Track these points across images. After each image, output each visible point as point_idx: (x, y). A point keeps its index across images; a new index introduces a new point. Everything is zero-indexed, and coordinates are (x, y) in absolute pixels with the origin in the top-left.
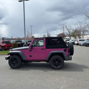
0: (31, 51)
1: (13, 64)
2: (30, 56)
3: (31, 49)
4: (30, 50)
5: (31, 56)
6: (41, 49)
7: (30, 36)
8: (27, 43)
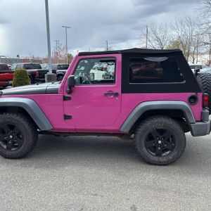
0: (69, 98)
1: (5, 142)
2: (66, 117)
3: (70, 93)
4: (67, 95)
5: (70, 117)
6: (106, 95)
7: (63, 54)
8: (54, 72)
